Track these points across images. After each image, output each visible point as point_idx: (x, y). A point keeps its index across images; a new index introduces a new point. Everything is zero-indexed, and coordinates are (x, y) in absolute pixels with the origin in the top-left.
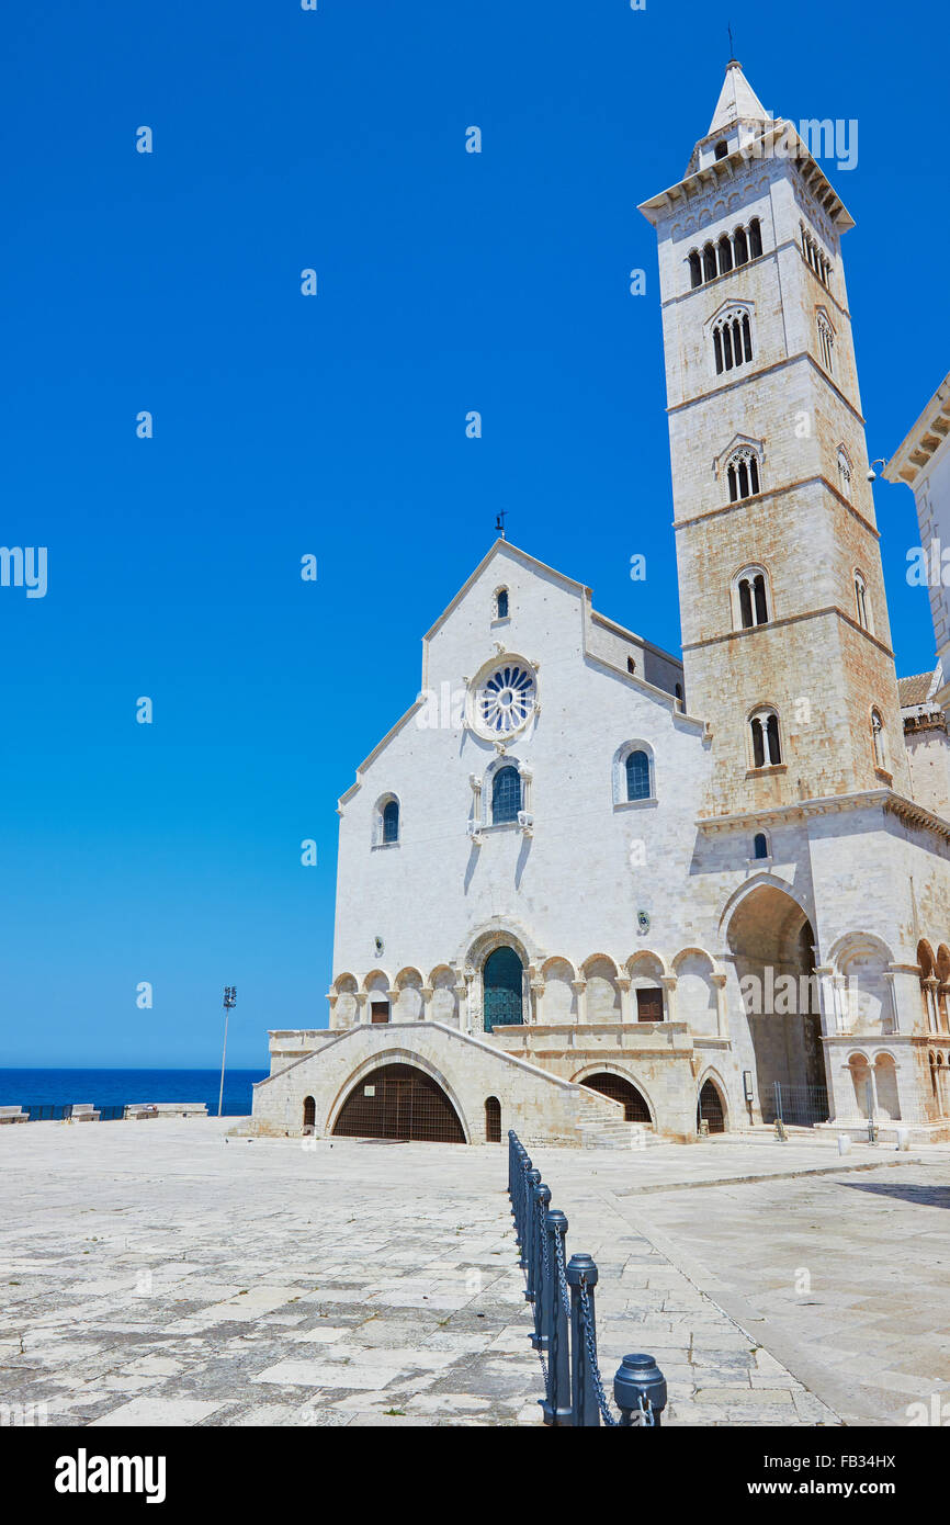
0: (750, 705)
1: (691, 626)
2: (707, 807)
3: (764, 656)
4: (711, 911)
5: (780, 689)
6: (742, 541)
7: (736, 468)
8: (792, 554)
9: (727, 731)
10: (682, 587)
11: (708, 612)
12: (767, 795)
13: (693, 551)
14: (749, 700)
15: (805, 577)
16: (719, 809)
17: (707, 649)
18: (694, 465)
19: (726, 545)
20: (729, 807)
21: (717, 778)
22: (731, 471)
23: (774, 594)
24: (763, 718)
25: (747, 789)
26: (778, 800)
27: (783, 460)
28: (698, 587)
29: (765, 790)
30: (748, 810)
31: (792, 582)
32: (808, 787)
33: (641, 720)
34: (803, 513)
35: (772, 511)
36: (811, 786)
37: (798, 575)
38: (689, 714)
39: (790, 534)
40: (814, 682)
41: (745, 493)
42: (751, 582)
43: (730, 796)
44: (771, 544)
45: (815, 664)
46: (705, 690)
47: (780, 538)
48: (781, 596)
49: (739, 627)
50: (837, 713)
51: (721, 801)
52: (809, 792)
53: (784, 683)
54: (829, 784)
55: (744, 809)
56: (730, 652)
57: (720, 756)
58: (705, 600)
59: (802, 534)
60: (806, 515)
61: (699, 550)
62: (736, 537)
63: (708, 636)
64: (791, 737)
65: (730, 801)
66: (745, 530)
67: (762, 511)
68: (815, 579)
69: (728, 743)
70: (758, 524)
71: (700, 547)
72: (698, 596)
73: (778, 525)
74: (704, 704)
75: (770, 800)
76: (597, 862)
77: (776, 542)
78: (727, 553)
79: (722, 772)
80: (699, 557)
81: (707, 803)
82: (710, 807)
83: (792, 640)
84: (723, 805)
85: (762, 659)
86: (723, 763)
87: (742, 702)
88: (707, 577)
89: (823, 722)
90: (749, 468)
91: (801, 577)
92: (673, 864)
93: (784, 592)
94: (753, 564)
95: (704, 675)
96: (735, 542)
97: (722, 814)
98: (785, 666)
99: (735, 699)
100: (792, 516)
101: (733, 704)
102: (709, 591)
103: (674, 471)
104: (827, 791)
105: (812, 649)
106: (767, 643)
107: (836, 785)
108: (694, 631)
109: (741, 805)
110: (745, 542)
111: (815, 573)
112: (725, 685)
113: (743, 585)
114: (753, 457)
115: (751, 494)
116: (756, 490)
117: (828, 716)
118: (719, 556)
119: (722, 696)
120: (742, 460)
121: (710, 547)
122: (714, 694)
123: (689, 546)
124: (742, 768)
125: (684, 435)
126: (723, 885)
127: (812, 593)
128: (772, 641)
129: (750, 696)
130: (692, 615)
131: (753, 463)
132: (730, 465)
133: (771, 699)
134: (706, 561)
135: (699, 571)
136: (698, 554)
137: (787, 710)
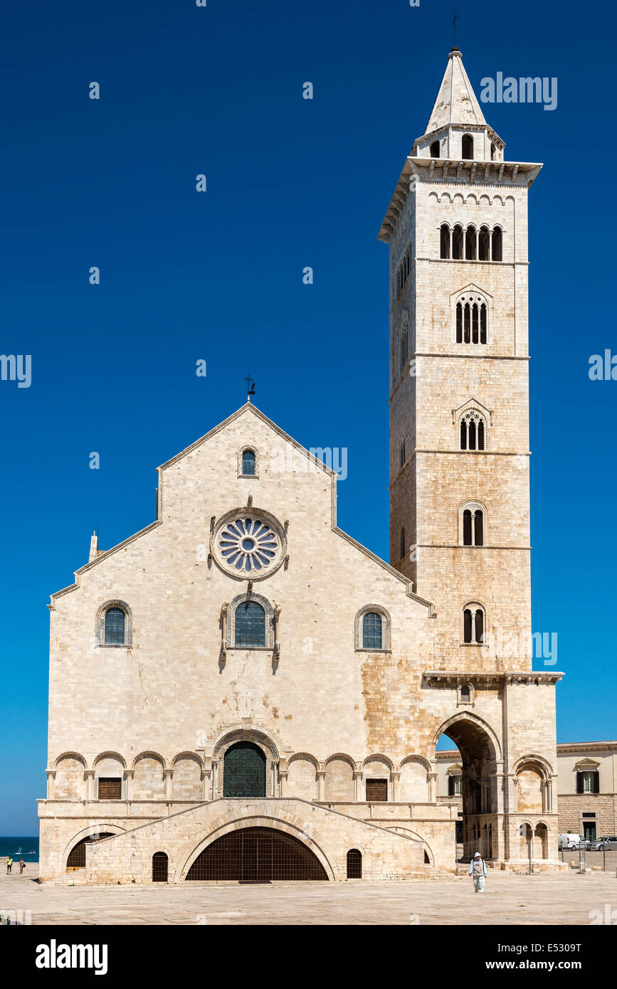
0: (467, 600)
1: (425, 530)
2: (429, 662)
3: (479, 568)
4: (427, 732)
5: (489, 593)
6: (469, 482)
7: (468, 424)
8: (505, 503)
9: (448, 613)
10: (419, 500)
11: (439, 525)
12: (473, 662)
13: (430, 475)
14: (466, 596)
15: (514, 522)
16: (438, 666)
17: (437, 551)
18: (436, 408)
19: (457, 480)
20: (445, 666)
21: (438, 644)
22: (463, 424)
23: (490, 527)
24: (473, 609)
25: (460, 655)
26: (481, 666)
27: (505, 433)
28: (432, 505)
29: (473, 658)
30: (459, 669)
31: (504, 523)
32: (502, 662)
33: (380, 591)
34: (515, 477)
35: (493, 467)
36: (504, 662)
37: (508, 519)
38: (419, 594)
39: (505, 488)
40: (512, 595)
41: (472, 447)
42: (473, 513)
43: (446, 658)
44: (490, 491)
45: (514, 584)
46: (434, 581)
47: (498, 488)
48: (495, 530)
49: (461, 543)
50: (525, 618)
51: (440, 661)
52: (502, 665)
53: (492, 590)
54: (516, 662)
55: (456, 669)
56: (454, 558)
57: (442, 630)
58: (437, 515)
59: (513, 491)
60: (517, 479)
61: (434, 477)
62: (465, 476)
63: (437, 542)
64: (493, 628)
65: (447, 661)
66: (472, 474)
67: (486, 463)
68: (519, 525)
69: (448, 622)
70: (482, 472)
71: (434, 474)
72: (431, 511)
73: (496, 479)
74: (431, 590)
75: (476, 666)
76: (338, 688)
77: (494, 491)
78: (457, 486)
79: (442, 641)
80: (434, 482)
81: (430, 660)
82: (431, 663)
83: (499, 562)
84: (441, 664)
85: (477, 570)
86: (443, 635)
87: (460, 596)
88: (440, 499)
89: (516, 622)
90: (477, 427)
91: (510, 521)
92: (400, 698)
93: (497, 528)
94: (477, 501)
95: (433, 570)
96: (464, 480)
97: (440, 669)
98: (493, 579)
99: (455, 593)
100: (507, 476)
101: (454, 596)
102: (441, 510)
103: (418, 407)
104: (514, 667)
105: (513, 572)
106: (481, 559)
107: (520, 663)
108: (426, 536)
109: (454, 665)
110: (470, 482)
111: (520, 522)
112: (448, 582)
113: (467, 513)
114: (481, 420)
115: (477, 449)
116: (481, 447)
117: (519, 619)
118: (451, 487)
119: (445, 589)
120: (472, 420)
121: (444, 477)
122: (440, 585)
123: (427, 471)
124: (457, 641)
125: (428, 380)
126: (437, 716)
127: (516, 535)
128: (486, 559)
129: (467, 594)
130: (426, 524)
131: (481, 424)
132: (463, 419)
133: (481, 599)
134: (440, 487)
135: (434, 493)
136: (434, 479)
137: (492, 609)
